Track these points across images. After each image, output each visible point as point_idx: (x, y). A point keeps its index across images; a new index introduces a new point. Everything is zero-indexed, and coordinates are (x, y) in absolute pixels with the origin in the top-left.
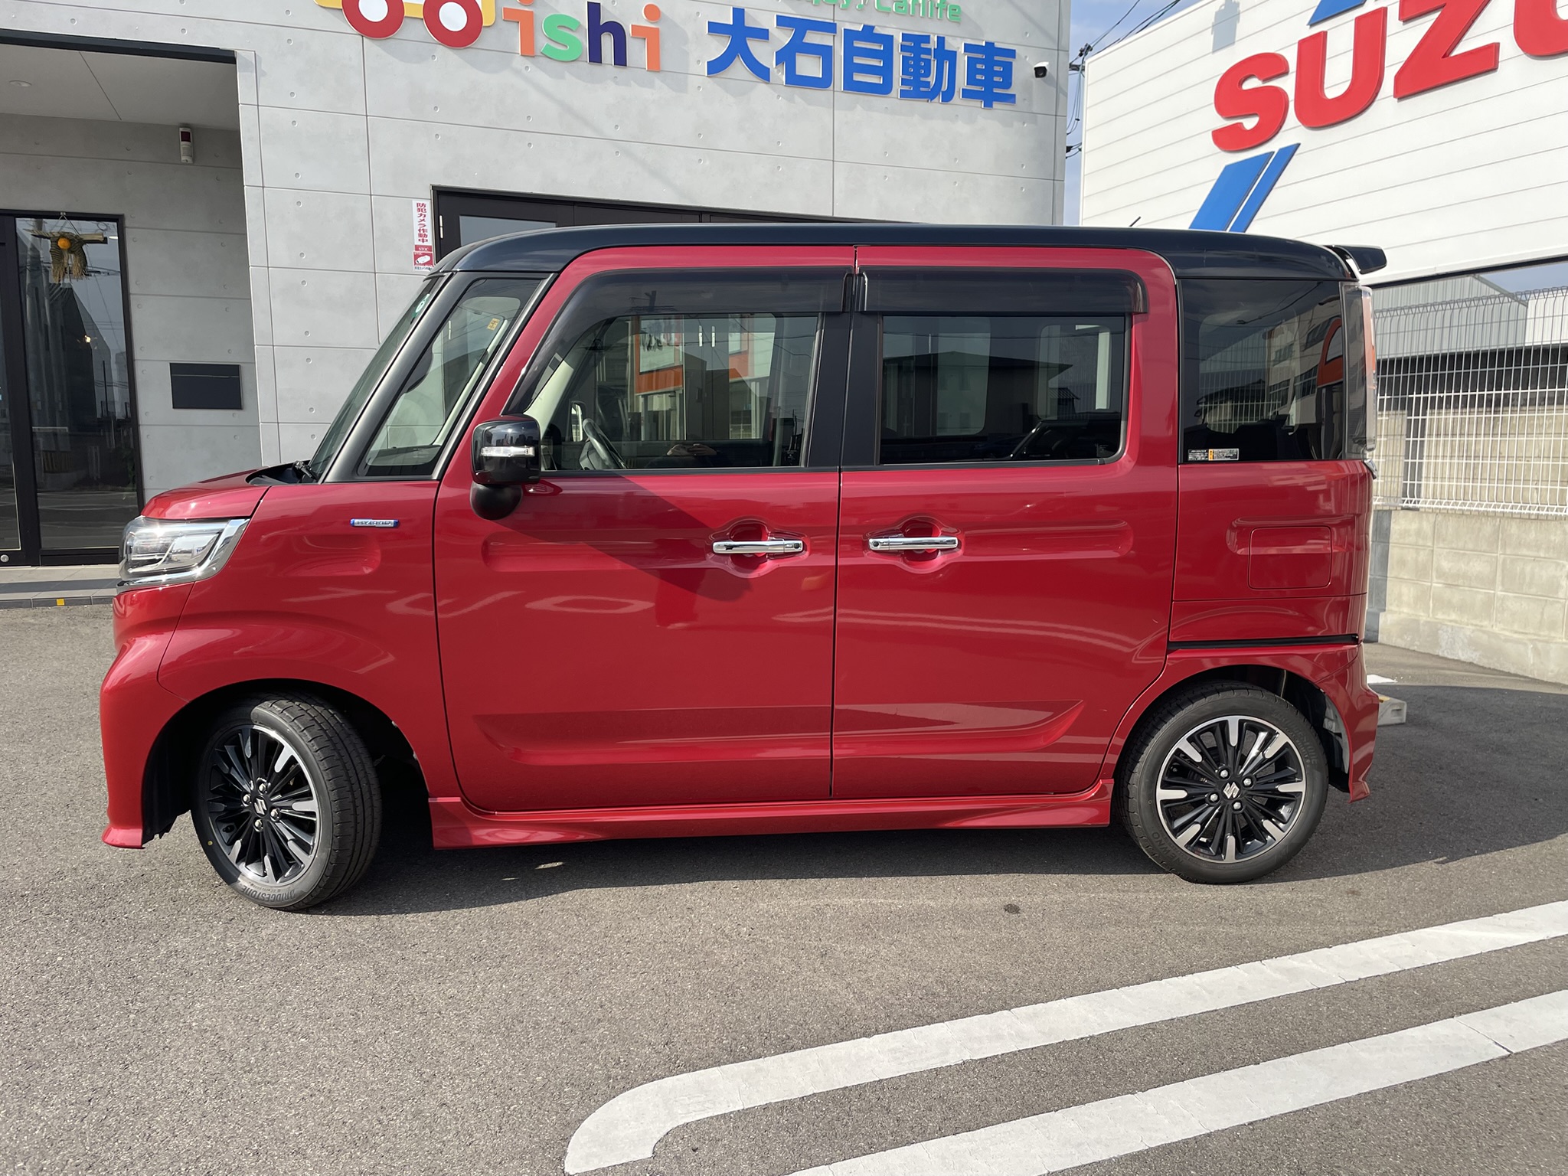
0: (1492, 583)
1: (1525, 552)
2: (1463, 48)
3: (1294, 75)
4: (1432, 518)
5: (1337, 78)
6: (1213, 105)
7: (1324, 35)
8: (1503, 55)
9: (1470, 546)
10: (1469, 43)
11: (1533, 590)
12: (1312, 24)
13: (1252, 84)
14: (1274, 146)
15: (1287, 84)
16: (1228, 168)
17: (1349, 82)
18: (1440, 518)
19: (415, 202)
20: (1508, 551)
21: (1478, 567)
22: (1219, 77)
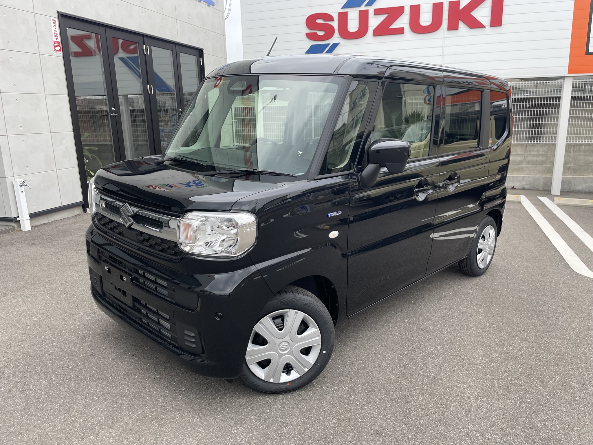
2: (393, 27)
3: (338, 22)
5: (353, 26)
6: (305, 24)
7: (346, 13)
8: (405, 31)
10: (395, 25)
12: (343, 8)
13: (319, 21)
14: (331, 42)
15: (335, 24)
16: (312, 45)
17: (358, 29)
19: (52, 19)
22: (308, 16)
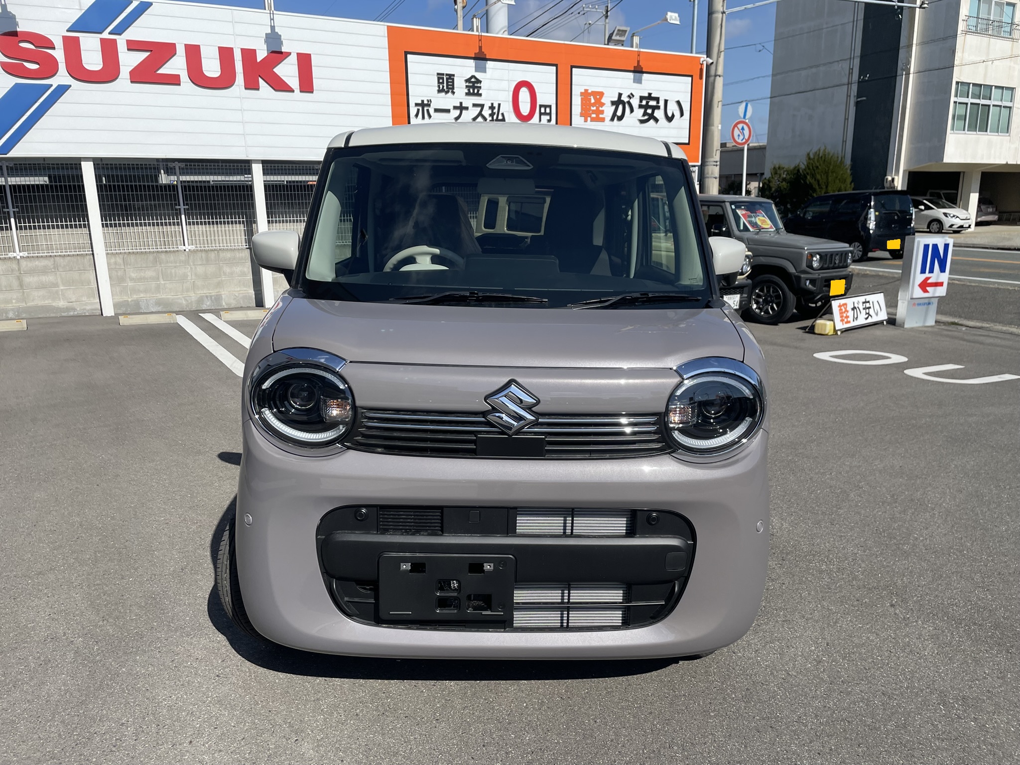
0: (158, 279)
1: (170, 265)
2: (161, 71)
3: (63, 51)
4: (121, 256)
5: (92, 60)
7: (77, 39)
8: (181, 81)
9: (144, 266)
10: (164, 70)
11: (177, 279)
12: (69, 30)
13: (27, 45)
14: (55, 82)
15: (59, 54)
16: (16, 84)
17: (101, 66)
18: (126, 256)
20: (162, 265)
21: (150, 273)
